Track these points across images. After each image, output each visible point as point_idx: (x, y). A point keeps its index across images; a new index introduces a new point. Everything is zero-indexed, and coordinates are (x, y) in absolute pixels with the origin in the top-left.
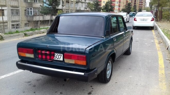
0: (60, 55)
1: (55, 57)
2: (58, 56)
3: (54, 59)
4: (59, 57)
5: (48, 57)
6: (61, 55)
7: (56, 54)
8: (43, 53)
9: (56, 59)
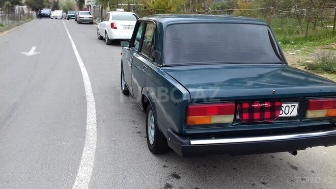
0: (291, 106)
1: (281, 112)
2: (287, 108)
3: (280, 116)
4: (290, 110)
5: (267, 114)
6: (295, 106)
7: (284, 105)
8: (257, 108)
9: (284, 115)
